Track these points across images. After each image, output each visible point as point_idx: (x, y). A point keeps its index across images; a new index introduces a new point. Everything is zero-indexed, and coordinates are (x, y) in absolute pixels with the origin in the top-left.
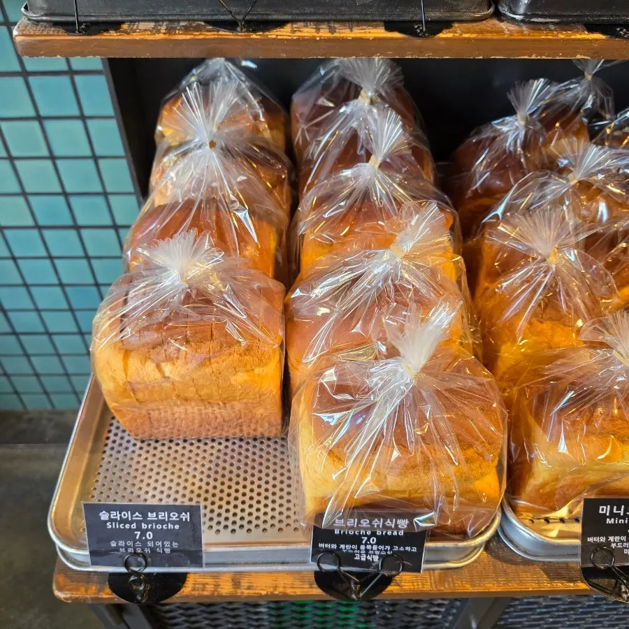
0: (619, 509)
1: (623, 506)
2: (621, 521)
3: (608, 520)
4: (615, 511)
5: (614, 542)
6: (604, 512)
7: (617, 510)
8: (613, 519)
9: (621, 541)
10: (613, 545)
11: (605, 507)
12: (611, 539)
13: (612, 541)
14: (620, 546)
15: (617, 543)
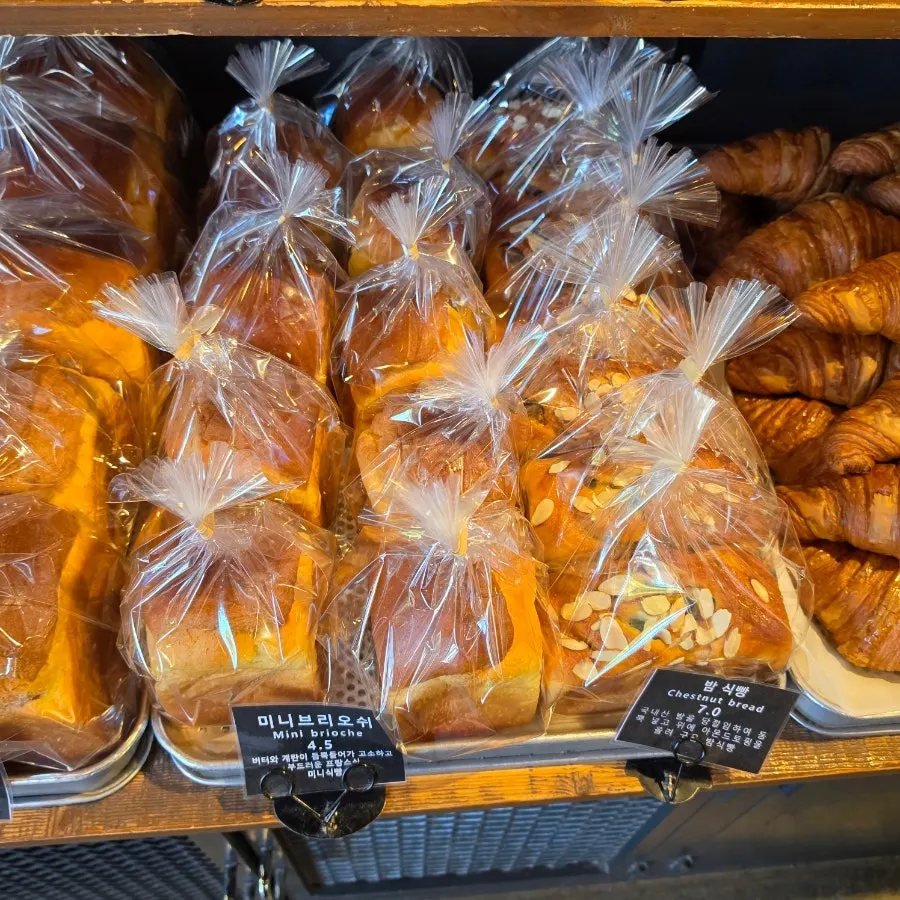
0: (285, 718)
1: (290, 715)
2: (294, 734)
3: (275, 733)
4: (281, 722)
5: (291, 763)
6: (266, 723)
7: (283, 721)
8: (281, 732)
9: (300, 761)
10: (291, 767)
11: (265, 718)
12: (286, 758)
13: (288, 760)
14: (300, 767)
15: (296, 764)
